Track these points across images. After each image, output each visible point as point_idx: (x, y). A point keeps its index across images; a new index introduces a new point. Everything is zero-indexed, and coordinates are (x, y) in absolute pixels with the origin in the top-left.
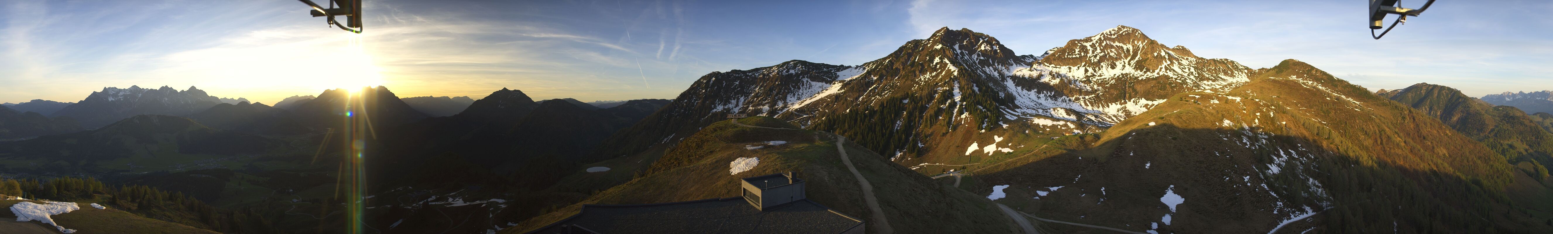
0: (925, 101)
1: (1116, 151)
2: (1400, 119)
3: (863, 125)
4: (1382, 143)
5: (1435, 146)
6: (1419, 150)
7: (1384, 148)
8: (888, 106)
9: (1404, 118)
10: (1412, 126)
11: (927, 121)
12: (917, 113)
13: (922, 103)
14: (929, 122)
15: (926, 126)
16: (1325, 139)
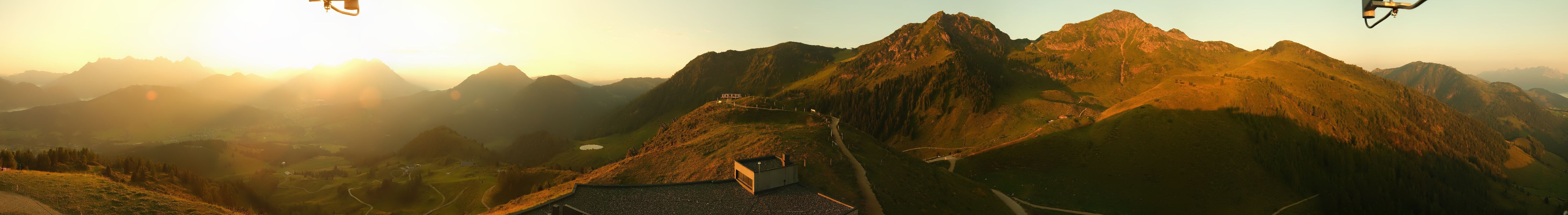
0: (920, 84)
1: (1112, 135)
2: (1396, 97)
3: (857, 107)
4: (1377, 122)
5: (1431, 124)
6: (1415, 129)
7: (1380, 127)
8: (883, 89)
9: (1399, 96)
10: (1407, 105)
11: (921, 102)
12: (912, 96)
13: (917, 85)
14: (924, 103)
15: (921, 108)
16: (1321, 119)
